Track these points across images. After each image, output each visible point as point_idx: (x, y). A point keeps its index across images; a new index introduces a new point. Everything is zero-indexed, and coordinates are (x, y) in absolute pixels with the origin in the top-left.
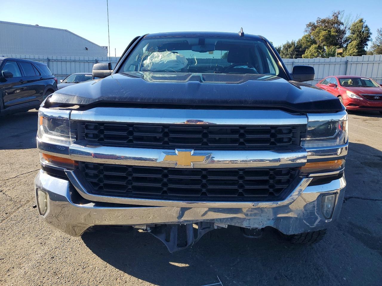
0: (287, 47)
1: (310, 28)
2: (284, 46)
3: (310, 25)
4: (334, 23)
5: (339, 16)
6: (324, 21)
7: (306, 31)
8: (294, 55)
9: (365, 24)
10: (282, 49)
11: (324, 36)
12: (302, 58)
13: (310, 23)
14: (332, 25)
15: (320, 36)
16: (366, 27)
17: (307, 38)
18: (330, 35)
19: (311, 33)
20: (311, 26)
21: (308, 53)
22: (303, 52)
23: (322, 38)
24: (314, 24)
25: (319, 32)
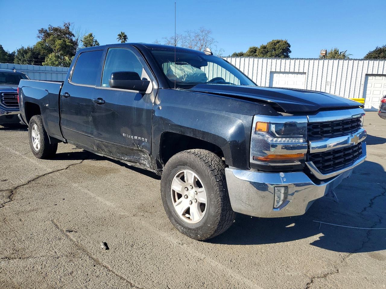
0: (23, 52)
1: (43, 34)
2: (19, 51)
3: (42, 31)
4: (66, 33)
5: (70, 27)
6: (56, 30)
7: (39, 37)
8: (32, 62)
9: (95, 38)
10: (16, 54)
11: (60, 45)
12: (42, 65)
13: (42, 29)
14: (65, 35)
15: (56, 44)
16: (96, 41)
17: (42, 45)
18: (66, 44)
19: (45, 40)
20: (44, 32)
21: (48, 60)
22: (43, 60)
23: (58, 47)
24: (47, 31)
25: (54, 41)
